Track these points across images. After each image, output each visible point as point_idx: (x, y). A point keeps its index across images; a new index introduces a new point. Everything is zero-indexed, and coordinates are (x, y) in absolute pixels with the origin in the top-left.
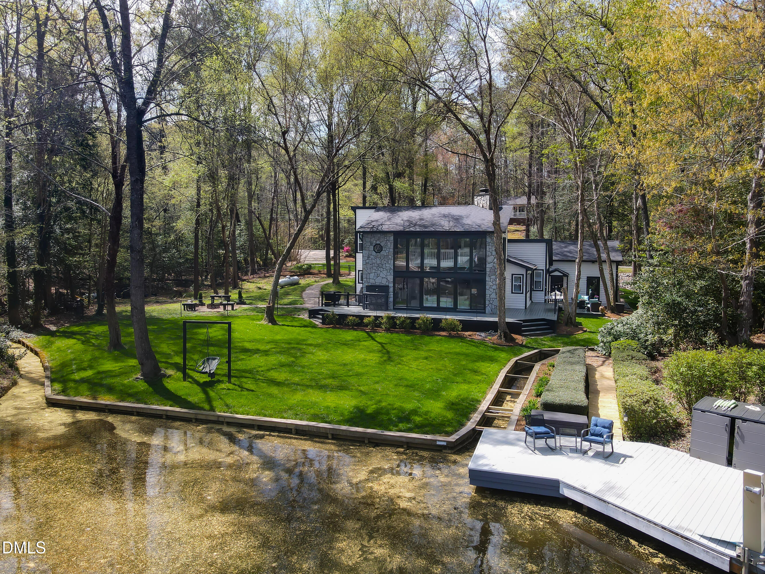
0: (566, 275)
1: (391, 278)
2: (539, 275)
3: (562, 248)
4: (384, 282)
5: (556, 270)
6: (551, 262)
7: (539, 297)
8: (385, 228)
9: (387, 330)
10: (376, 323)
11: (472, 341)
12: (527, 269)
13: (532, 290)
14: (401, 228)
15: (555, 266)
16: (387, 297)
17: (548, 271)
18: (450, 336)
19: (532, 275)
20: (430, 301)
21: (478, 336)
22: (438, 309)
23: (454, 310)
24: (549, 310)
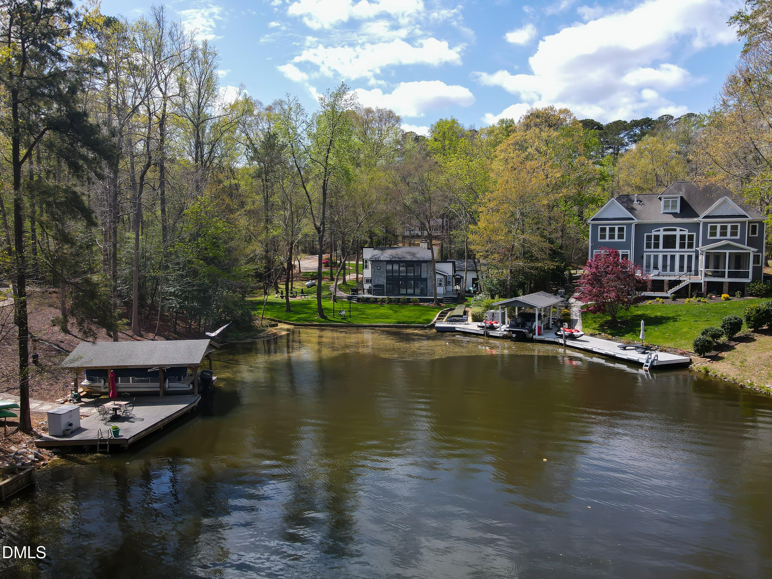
0: (462, 277)
1: (385, 281)
2: (449, 278)
3: (460, 264)
4: (382, 283)
5: (457, 275)
6: (455, 271)
7: (450, 288)
8: (382, 259)
9: (388, 303)
10: (383, 301)
11: (424, 306)
12: (444, 276)
13: (446, 285)
14: (389, 259)
15: (457, 273)
16: (384, 290)
17: (454, 276)
18: (415, 305)
19: (446, 278)
20: (403, 291)
21: (426, 304)
22: (407, 294)
23: (414, 295)
24: (454, 294)
